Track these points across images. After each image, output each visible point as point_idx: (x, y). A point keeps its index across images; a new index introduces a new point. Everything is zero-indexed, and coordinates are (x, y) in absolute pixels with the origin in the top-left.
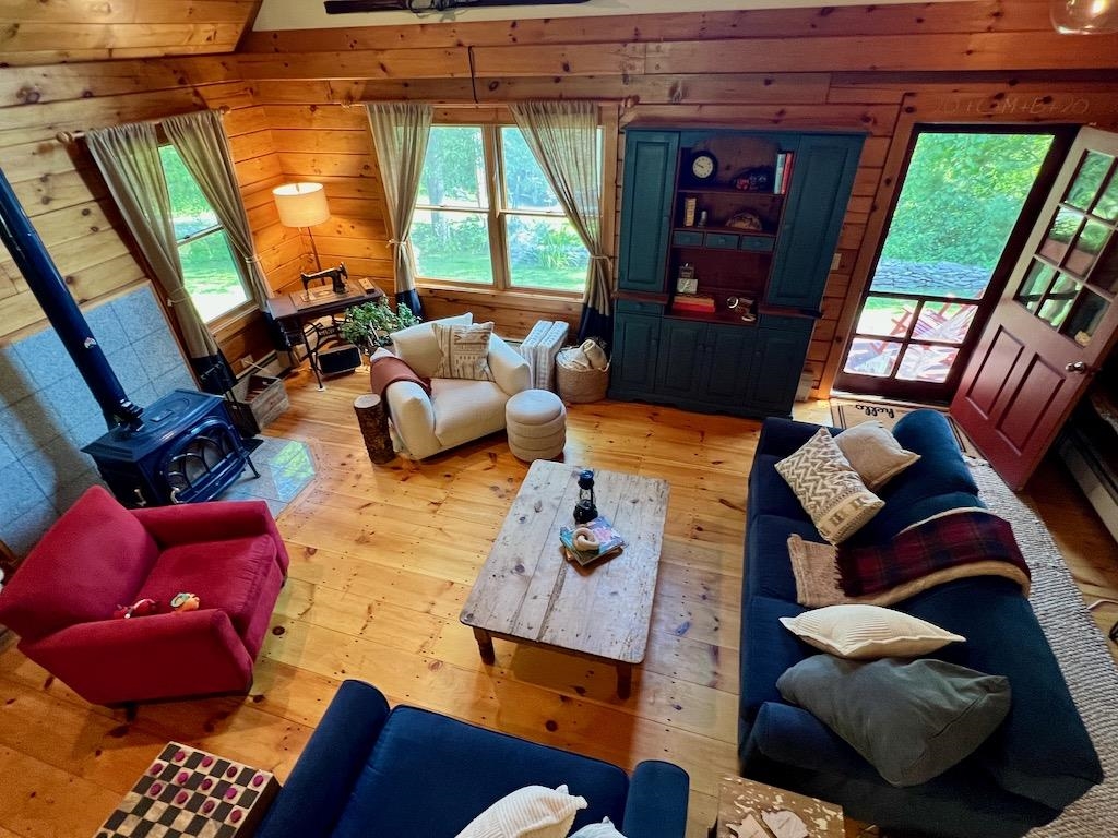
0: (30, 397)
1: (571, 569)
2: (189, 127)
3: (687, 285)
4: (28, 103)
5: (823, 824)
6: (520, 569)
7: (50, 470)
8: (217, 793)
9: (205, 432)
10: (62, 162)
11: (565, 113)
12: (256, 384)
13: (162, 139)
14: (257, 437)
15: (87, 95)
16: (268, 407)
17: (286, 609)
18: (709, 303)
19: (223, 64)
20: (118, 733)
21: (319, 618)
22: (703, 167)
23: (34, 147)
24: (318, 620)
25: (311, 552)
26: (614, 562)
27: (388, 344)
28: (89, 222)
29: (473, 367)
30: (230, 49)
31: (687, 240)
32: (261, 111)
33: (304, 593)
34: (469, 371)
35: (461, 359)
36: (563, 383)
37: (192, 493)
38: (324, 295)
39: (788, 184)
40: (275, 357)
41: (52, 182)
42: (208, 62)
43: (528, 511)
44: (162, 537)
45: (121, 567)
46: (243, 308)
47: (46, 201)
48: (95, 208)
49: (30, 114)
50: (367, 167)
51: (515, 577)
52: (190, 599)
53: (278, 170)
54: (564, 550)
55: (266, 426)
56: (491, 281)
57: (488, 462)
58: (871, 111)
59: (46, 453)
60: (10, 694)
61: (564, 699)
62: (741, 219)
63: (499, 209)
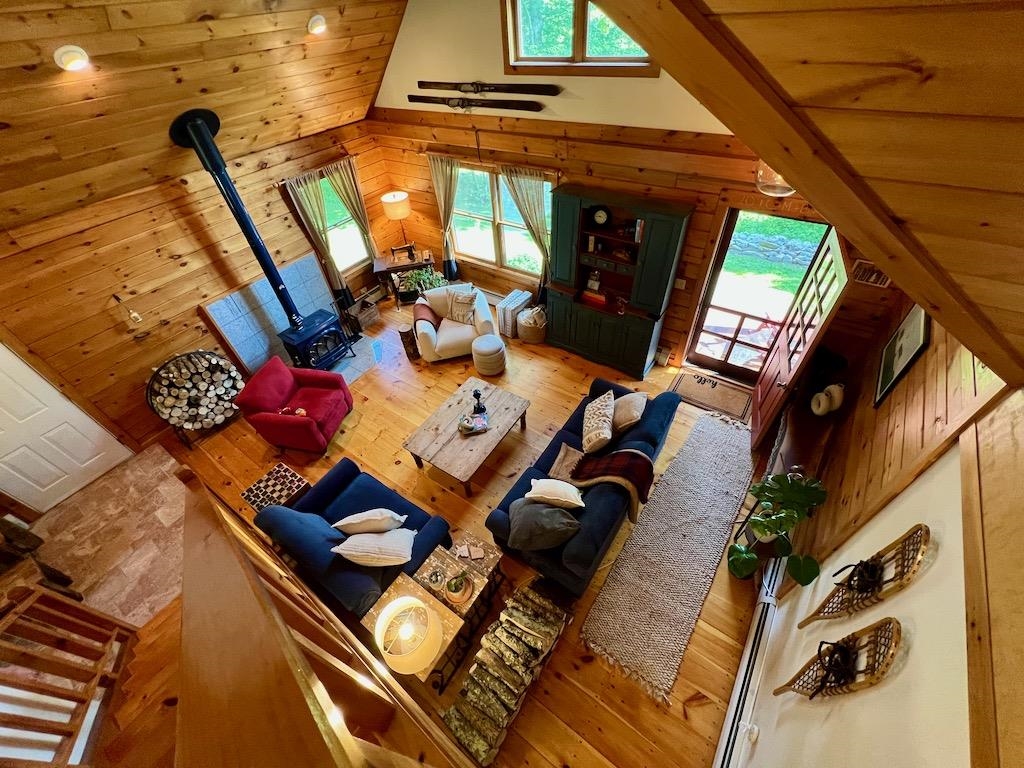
0: (260, 307)
1: (458, 434)
2: (337, 169)
3: (594, 285)
4: (262, 168)
5: (492, 556)
6: (437, 429)
7: (267, 340)
8: (290, 483)
9: (329, 333)
10: (276, 196)
11: (526, 174)
12: (365, 305)
13: (322, 176)
14: (360, 334)
15: (288, 159)
16: (367, 319)
17: (348, 423)
18: (603, 298)
19: (358, 127)
20: (277, 457)
21: (359, 430)
22: (601, 217)
23: (264, 190)
24: (359, 432)
25: (366, 399)
26: (480, 437)
27: (423, 296)
28: (287, 223)
29: (463, 316)
30: (362, 117)
31: (586, 260)
32: (379, 149)
33: (357, 417)
34: (461, 318)
35: (458, 311)
36: (520, 332)
37: (321, 361)
38: (403, 259)
39: (643, 237)
40: (378, 289)
41: (271, 206)
42: (349, 128)
43: (454, 402)
44: (300, 381)
45: (281, 393)
46: (363, 261)
47: (269, 215)
48: (290, 216)
49: (264, 174)
50: (430, 187)
51: (433, 432)
52: (302, 411)
53: (388, 183)
54: (460, 425)
55: (366, 328)
56: (494, 260)
57: (463, 370)
58: (702, 196)
59: (266, 333)
60: (245, 432)
61: (444, 490)
62: (620, 252)
63: (498, 221)
